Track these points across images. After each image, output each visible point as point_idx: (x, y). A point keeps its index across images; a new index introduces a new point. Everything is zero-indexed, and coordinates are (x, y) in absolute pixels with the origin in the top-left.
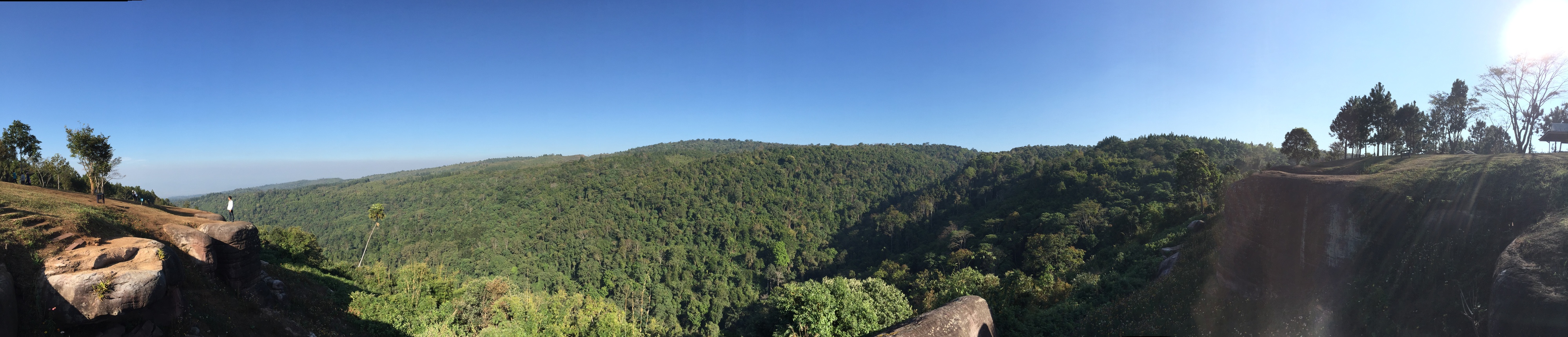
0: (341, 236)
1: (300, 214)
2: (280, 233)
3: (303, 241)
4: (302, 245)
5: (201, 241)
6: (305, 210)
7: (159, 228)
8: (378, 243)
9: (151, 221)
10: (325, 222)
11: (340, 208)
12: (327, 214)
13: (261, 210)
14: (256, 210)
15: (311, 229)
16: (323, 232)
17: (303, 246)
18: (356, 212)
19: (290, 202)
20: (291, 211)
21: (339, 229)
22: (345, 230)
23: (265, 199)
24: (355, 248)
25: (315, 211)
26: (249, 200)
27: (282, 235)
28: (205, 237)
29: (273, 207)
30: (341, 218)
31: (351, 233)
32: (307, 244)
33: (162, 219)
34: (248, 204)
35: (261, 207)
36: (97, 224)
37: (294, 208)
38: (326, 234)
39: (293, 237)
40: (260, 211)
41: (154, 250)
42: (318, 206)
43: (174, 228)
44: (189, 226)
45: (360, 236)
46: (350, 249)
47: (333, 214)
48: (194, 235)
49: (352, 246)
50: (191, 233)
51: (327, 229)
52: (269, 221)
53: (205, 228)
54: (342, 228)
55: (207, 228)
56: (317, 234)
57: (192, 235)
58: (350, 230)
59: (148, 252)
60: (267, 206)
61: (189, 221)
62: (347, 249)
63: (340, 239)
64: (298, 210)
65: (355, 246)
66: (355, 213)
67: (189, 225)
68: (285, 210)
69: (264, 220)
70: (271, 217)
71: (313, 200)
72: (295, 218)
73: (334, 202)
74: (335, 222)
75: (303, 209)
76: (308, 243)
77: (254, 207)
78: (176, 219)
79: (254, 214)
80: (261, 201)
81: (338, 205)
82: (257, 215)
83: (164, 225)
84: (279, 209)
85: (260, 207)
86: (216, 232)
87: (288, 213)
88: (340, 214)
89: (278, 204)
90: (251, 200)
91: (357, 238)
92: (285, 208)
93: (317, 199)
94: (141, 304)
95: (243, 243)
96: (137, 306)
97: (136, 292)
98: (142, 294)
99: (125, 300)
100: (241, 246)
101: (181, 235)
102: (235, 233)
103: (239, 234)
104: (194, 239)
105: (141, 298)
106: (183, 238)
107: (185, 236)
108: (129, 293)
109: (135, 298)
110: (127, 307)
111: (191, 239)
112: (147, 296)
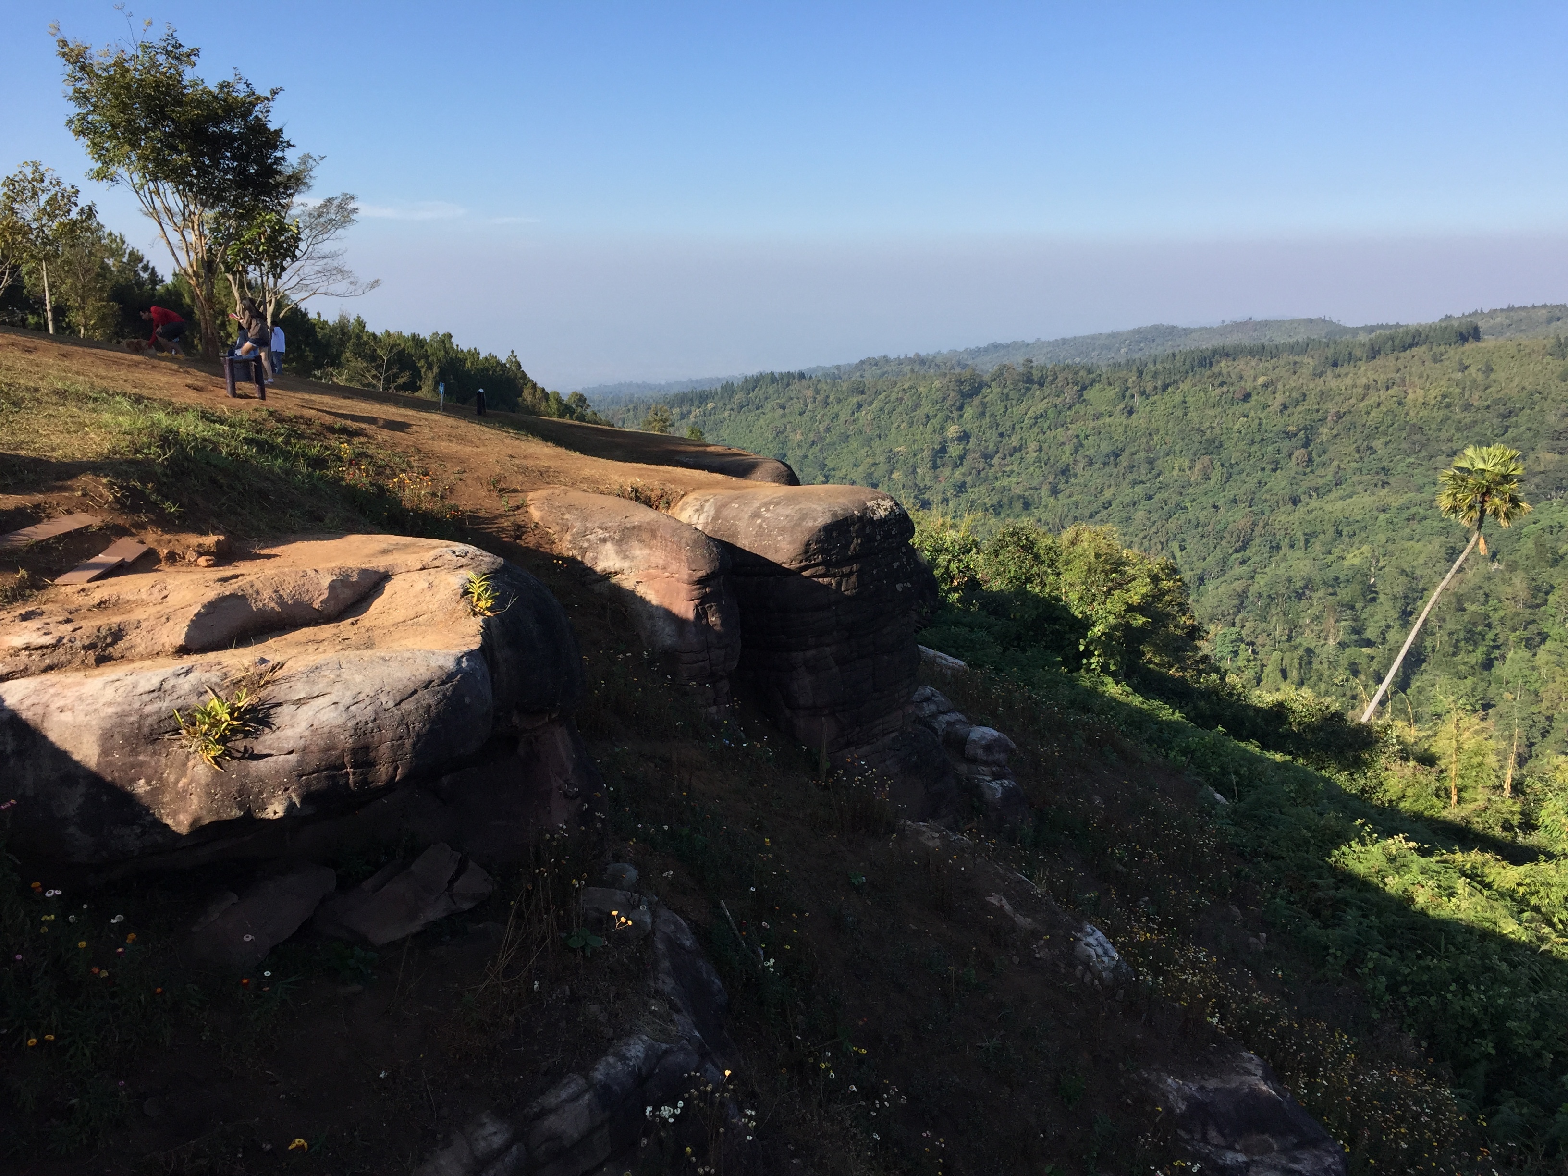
0: (1308, 584)
1: (1130, 477)
2: (1029, 547)
3: (1120, 586)
4: (1115, 603)
5: (679, 560)
6: (1151, 462)
7: (512, 504)
8: (1490, 636)
9: (479, 479)
10: (1239, 518)
11: (1317, 460)
12: (1252, 482)
13: (966, 452)
14: (943, 450)
15: (1175, 546)
16: (1224, 560)
17: (1120, 608)
18: (1392, 480)
19: (1091, 424)
20: (1091, 464)
21: (1300, 553)
22: (1330, 558)
23: (984, 405)
24: (1369, 643)
25: (1198, 466)
26: (917, 406)
27: (1037, 557)
28: (695, 542)
29: (1015, 441)
30: (1314, 503)
31: (1361, 575)
32: (1136, 599)
33: (525, 471)
34: (911, 424)
35: (964, 437)
36: (213, 481)
37: (1106, 447)
38: (1238, 570)
39: (1079, 565)
40: (962, 458)
41: (455, 581)
42: (1213, 446)
43: (570, 507)
44: (637, 499)
45: (1399, 590)
46: (1342, 645)
47: (1279, 483)
48: (653, 533)
49: (1357, 631)
50: (639, 528)
51: (1243, 548)
52: (995, 499)
53: (699, 510)
54: (1317, 547)
55: (710, 509)
56: (1200, 566)
57: (645, 536)
58: (1353, 559)
59: (430, 586)
60: (992, 437)
61: (639, 482)
62: (1331, 642)
63: (1300, 596)
64: (1124, 460)
65: (1371, 633)
66: (1384, 484)
67: (640, 497)
68: (1066, 457)
69: (972, 494)
70: (1005, 482)
71: (1193, 415)
72: (1108, 494)
73: (1292, 429)
74: (1283, 518)
75: (1143, 454)
76: (1144, 596)
77: (937, 438)
78: (587, 472)
79: (935, 467)
80: (969, 412)
81: (1306, 445)
82: (947, 471)
83: (531, 495)
84: (1040, 450)
85: (960, 439)
86: (742, 525)
87: (1079, 468)
88: (1313, 484)
89: (1036, 430)
90: (926, 408)
91: (1382, 598)
92: (1068, 449)
93: (1211, 412)
94: (383, 772)
95: (851, 573)
96: (365, 781)
97: (359, 731)
98: (390, 735)
99: (313, 761)
100: (839, 584)
101: (601, 534)
102: (820, 531)
103: (834, 534)
104: (646, 551)
105: (385, 749)
106: (609, 546)
107: (613, 539)
108: (331, 735)
109: (354, 751)
110: (323, 784)
111: (639, 552)
112: (408, 742)
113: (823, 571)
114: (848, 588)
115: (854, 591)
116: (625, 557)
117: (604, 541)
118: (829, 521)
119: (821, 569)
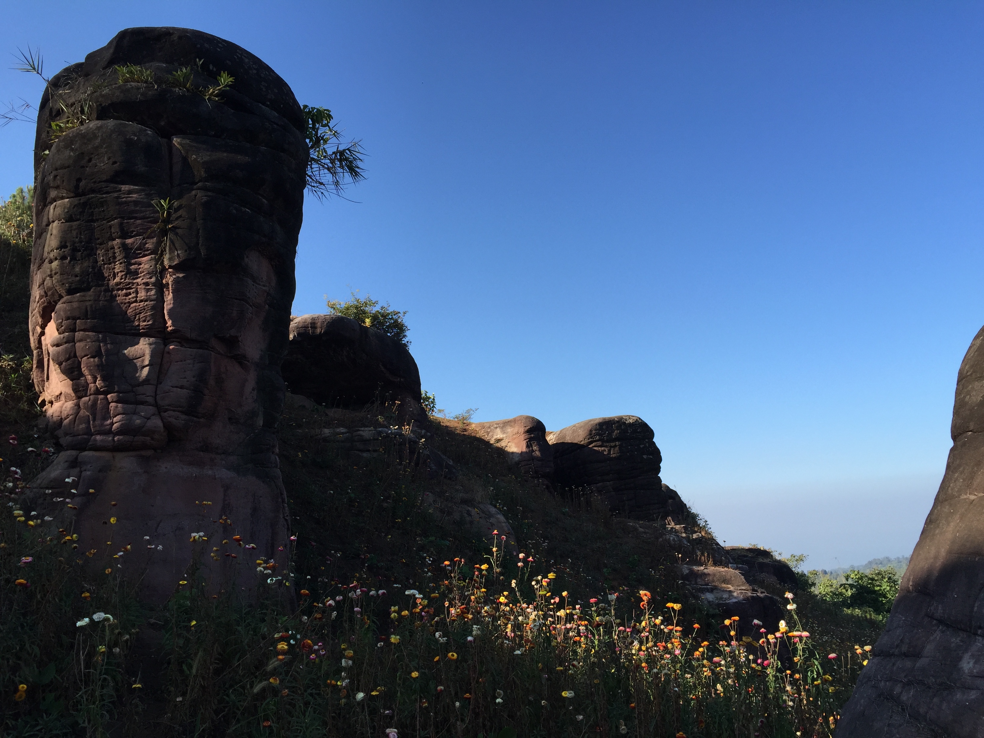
55: (558, 432)
94: (318, 331)
95: (615, 446)
96: (313, 332)
97: (313, 319)
98: (321, 321)
99: (301, 325)
100: (609, 451)
101: (495, 426)
102: (596, 425)
103: (604, 427)
104: (513, 429)
105: (319, 325)
106: (498, 429)
107: (500, 427)
108: (306, 319)
109: (311, 323)
110: (303, 331)
111: (509, 430)
112: (325, 323)
113: (600, 444)
114: (614, 453)
115: (618, 454)
116: (504, 433)
117: (496, 428)
118: (601, 421)
119: (599, 443)
